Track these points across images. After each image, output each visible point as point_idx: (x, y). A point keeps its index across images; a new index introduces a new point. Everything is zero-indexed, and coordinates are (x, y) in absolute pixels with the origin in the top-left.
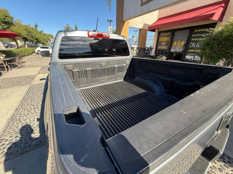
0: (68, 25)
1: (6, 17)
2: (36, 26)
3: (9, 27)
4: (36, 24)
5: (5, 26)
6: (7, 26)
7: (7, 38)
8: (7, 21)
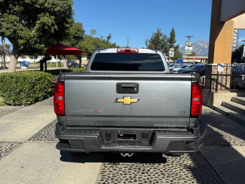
0: (159, 30)
1: (78, 31)
2: (109, 38)
3: (78, 43)
4: (110, 34)
5: (74, 41)
6: (76, 42)
7: (73, 55)
8: (78, 35)
